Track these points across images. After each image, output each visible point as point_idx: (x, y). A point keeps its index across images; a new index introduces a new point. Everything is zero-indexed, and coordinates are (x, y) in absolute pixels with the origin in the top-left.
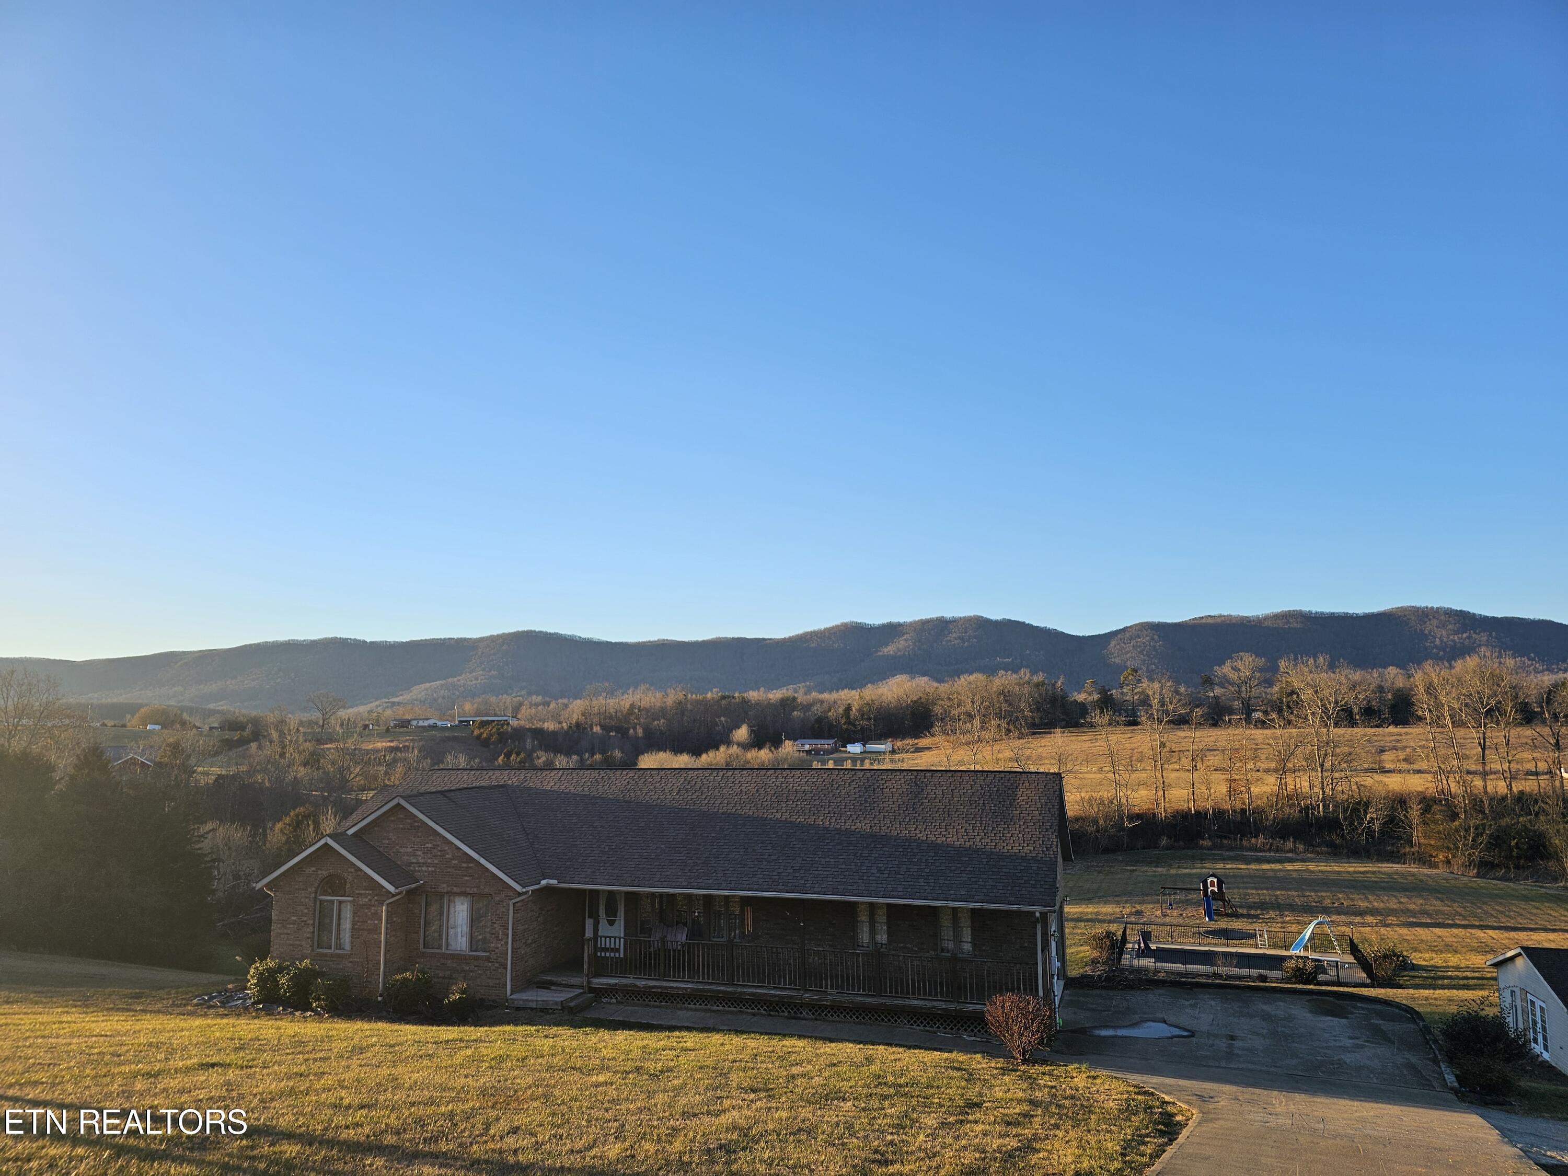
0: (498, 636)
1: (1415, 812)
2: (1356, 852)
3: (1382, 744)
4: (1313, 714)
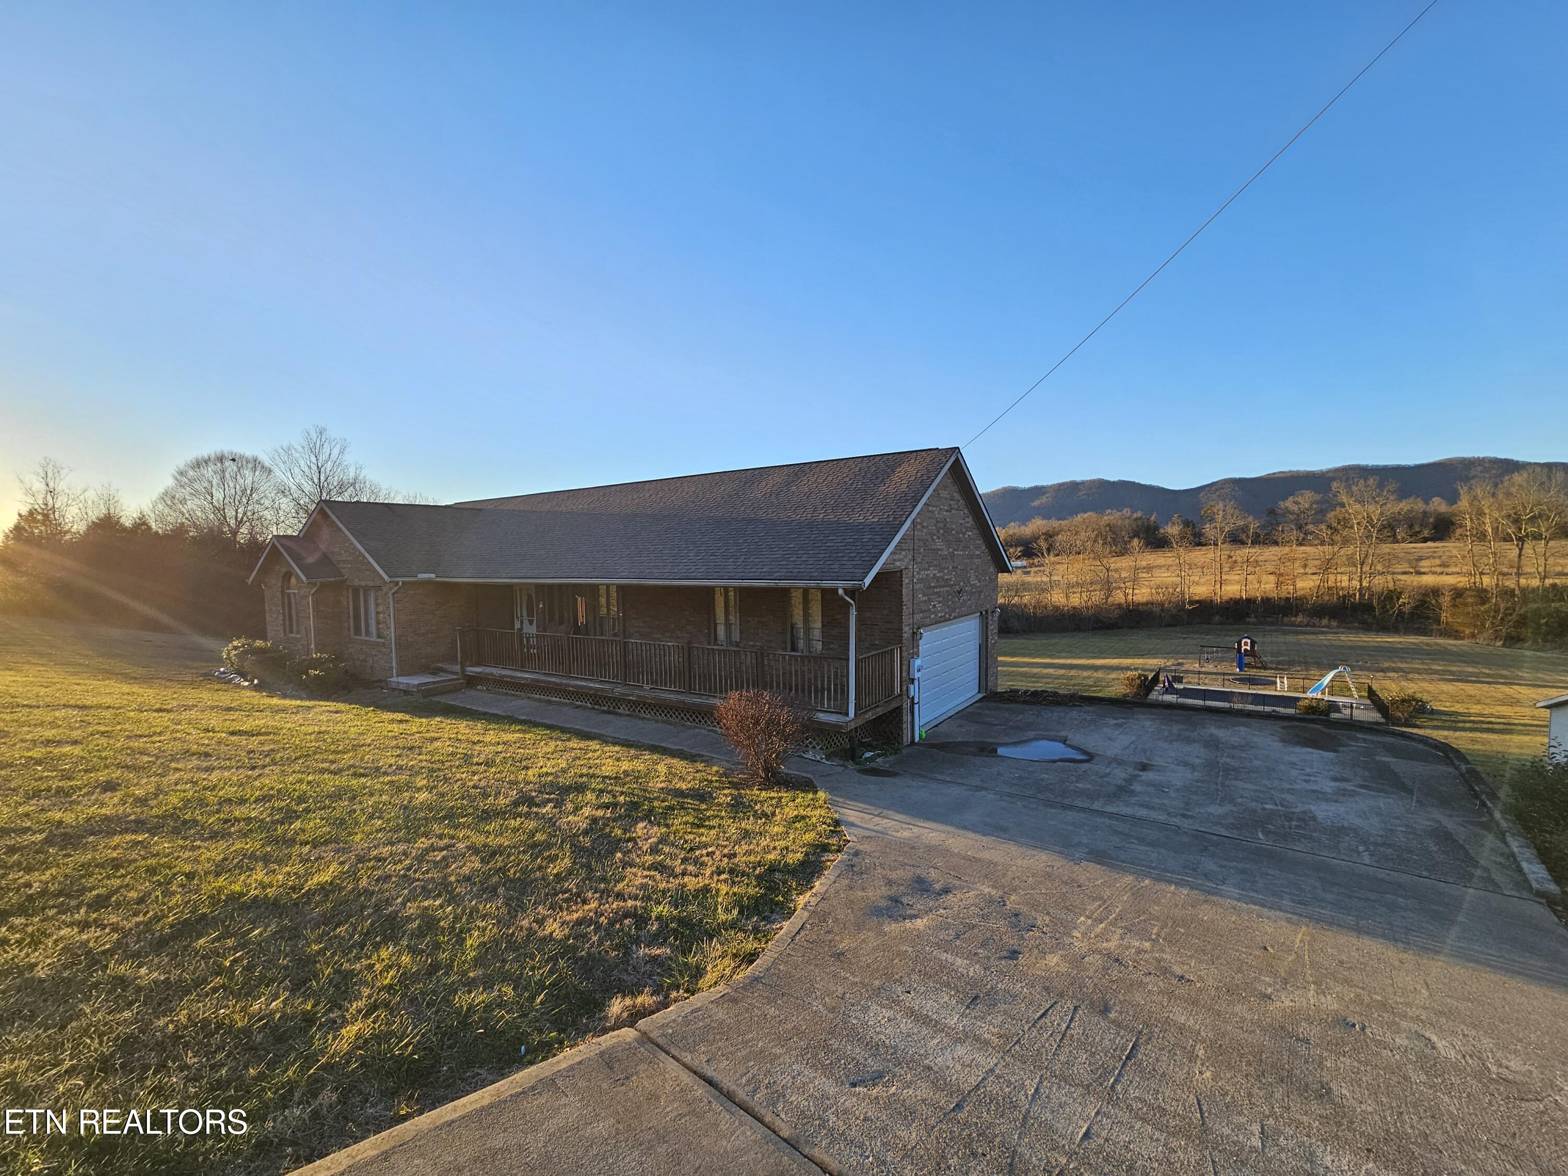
3: (1420, 554)
4: (1358, 524)
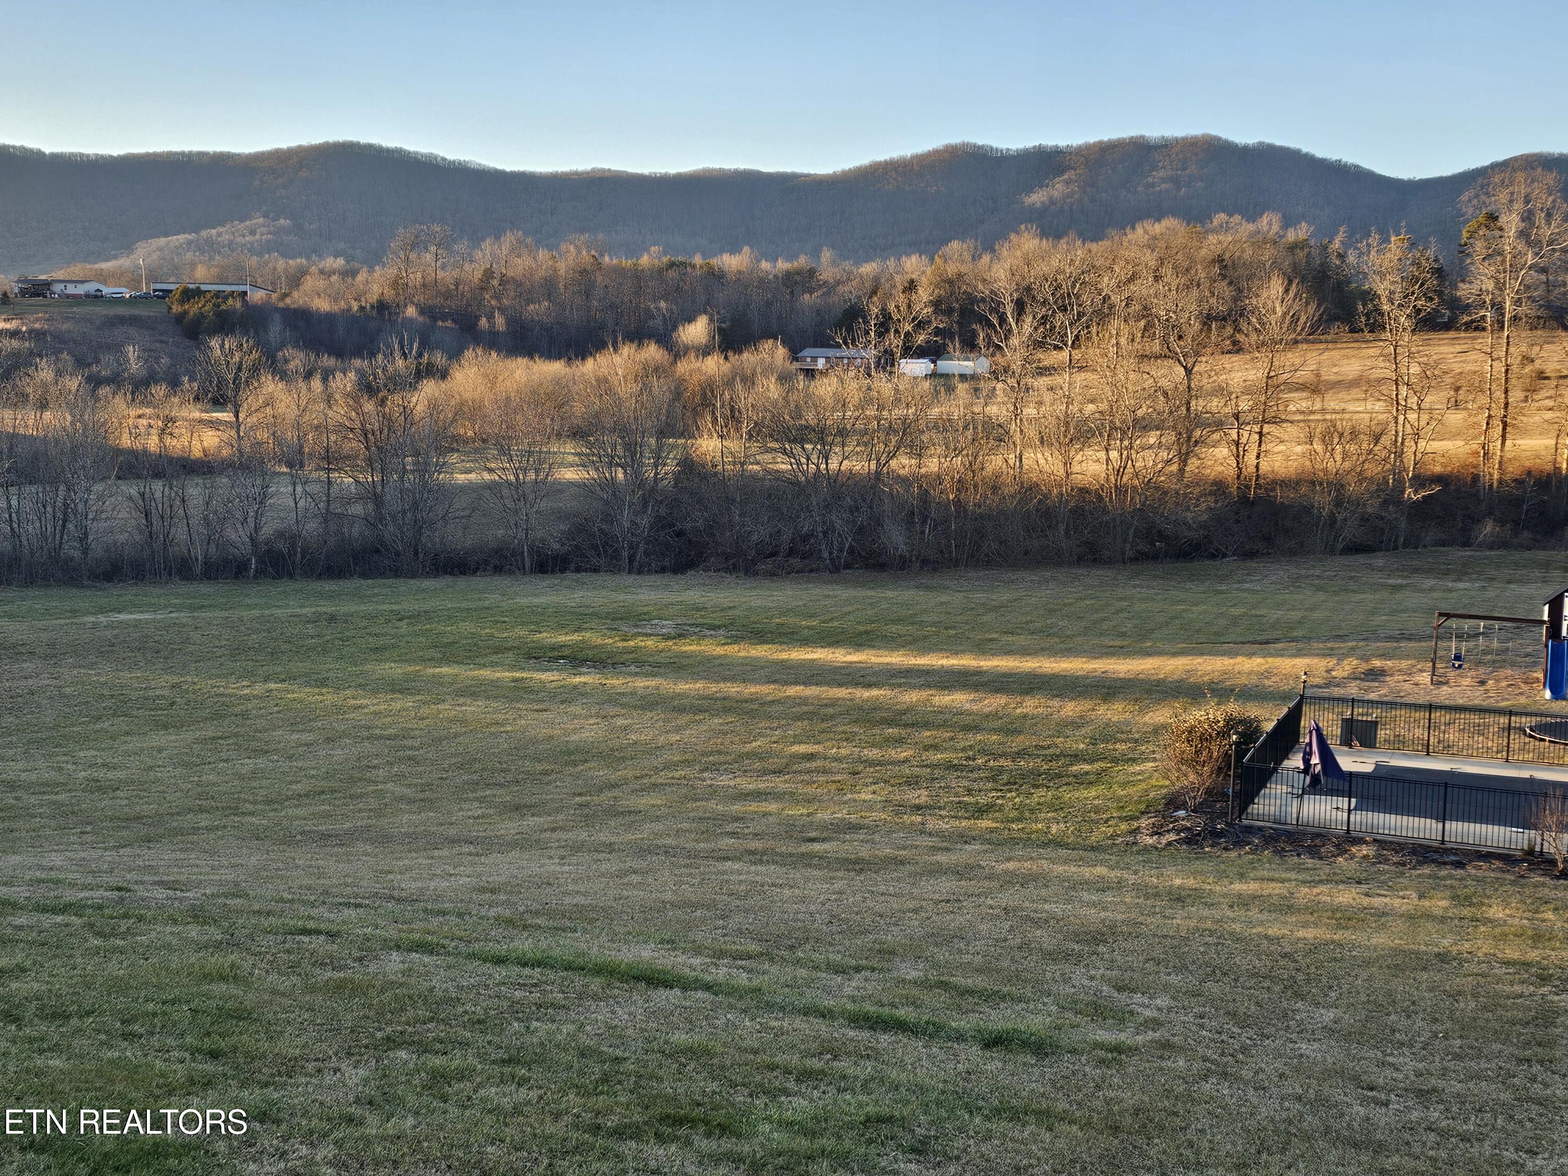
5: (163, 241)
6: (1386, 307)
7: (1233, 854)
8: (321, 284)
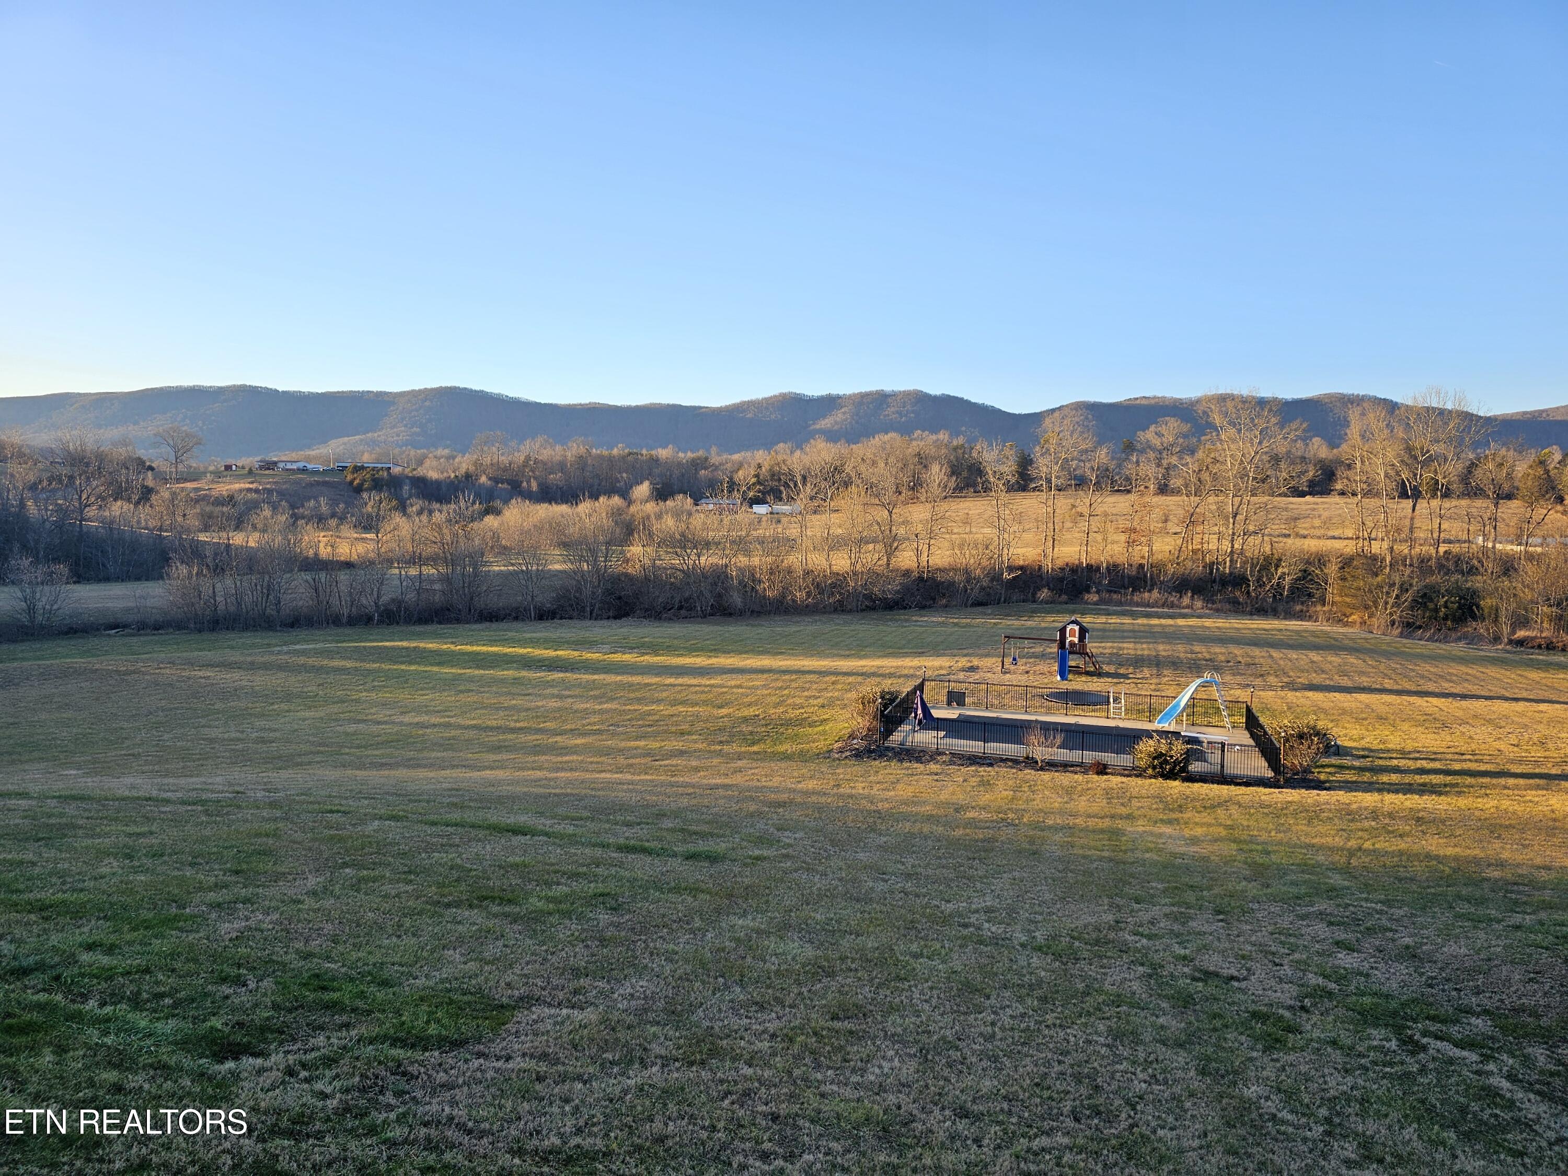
0: (420, 391)
1: (1332, 570)
2: (1261, 611)
3: (1298, 512)
5: (346, 439)
6: (992, 480)
7: (877, 762)
8: (435, 463)
